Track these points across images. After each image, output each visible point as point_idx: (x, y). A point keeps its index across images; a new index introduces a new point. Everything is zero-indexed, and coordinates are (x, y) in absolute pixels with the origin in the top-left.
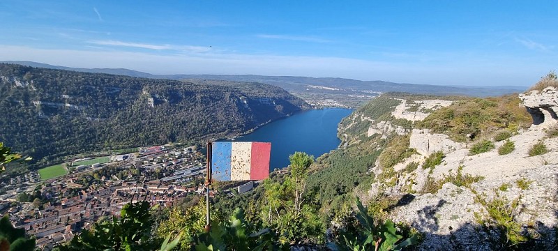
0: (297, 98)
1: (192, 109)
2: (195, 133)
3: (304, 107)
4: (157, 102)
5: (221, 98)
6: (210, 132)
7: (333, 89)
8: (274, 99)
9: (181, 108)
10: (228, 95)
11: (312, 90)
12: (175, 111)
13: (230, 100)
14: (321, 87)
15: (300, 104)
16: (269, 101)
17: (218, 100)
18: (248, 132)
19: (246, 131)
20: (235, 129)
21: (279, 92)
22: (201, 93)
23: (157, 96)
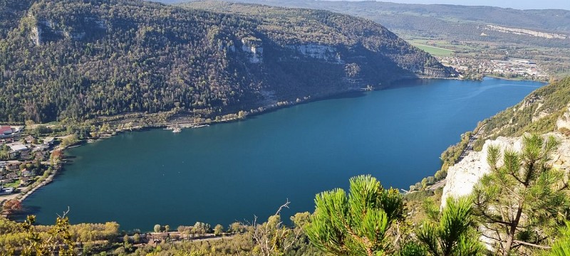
0: (414, 51)
1: (118, 56)
2: (99, 108)
3: (429, 73)
4: (47, 35)
5: (196, 39)
6: (135, 109)
7: (548, 36)
8: (341, 48)
9: (94, 52)
10: (213, 32)
11: (493, 36)
12: (78, 57)
13: (215, 43)
14: (517, 31)
15: (419, 65)
16: (327, 52)
17: (186, 42)
18: (228, 117)
19: (224, 113)
20: (198, 107)
21: (369, 33)
22: (151, 23)
23: (51, 24)
